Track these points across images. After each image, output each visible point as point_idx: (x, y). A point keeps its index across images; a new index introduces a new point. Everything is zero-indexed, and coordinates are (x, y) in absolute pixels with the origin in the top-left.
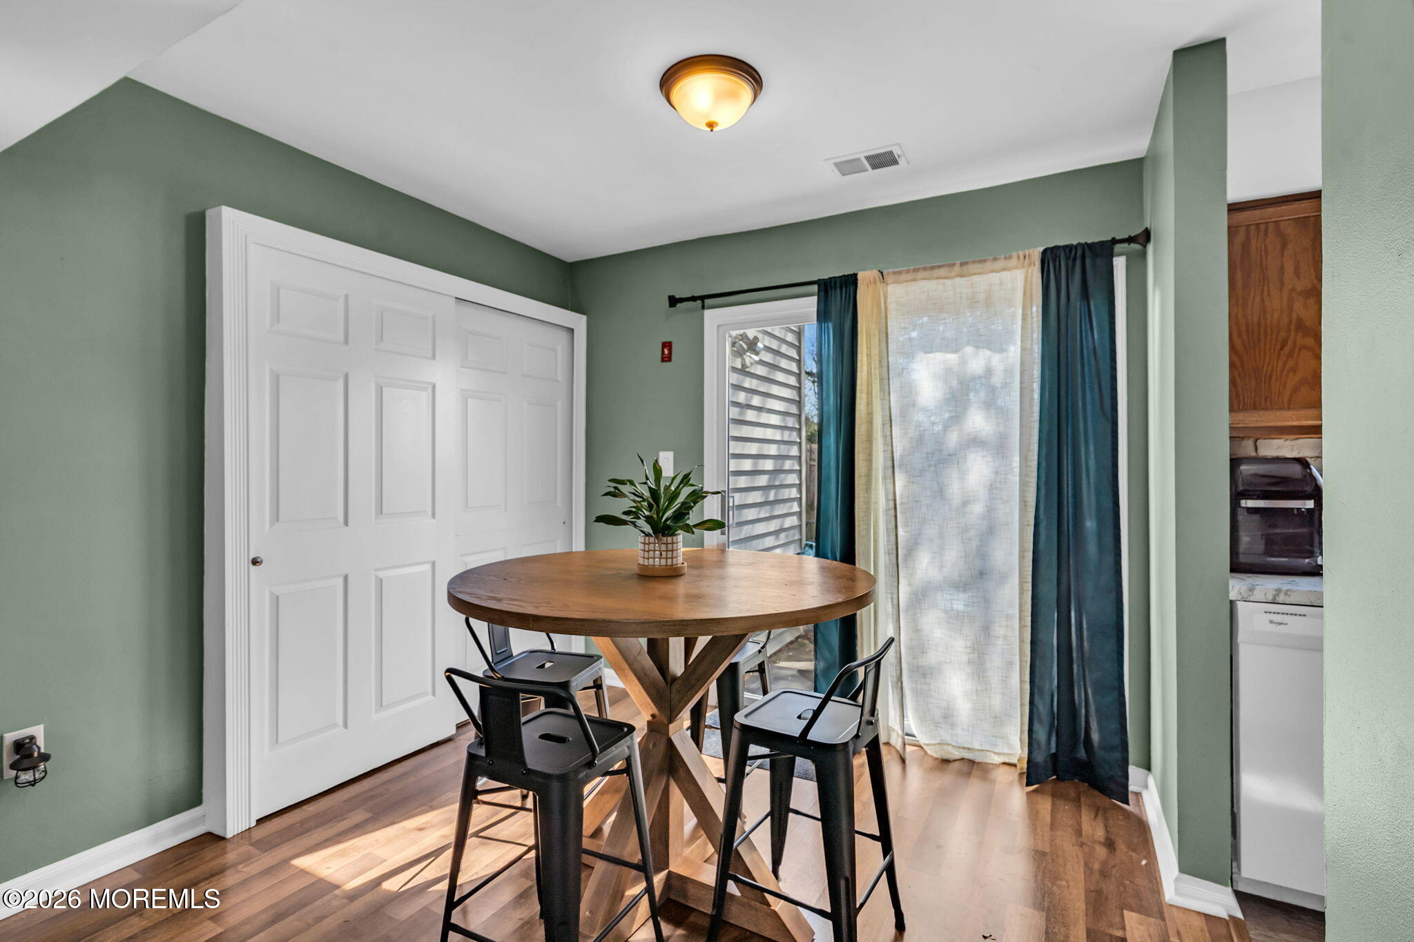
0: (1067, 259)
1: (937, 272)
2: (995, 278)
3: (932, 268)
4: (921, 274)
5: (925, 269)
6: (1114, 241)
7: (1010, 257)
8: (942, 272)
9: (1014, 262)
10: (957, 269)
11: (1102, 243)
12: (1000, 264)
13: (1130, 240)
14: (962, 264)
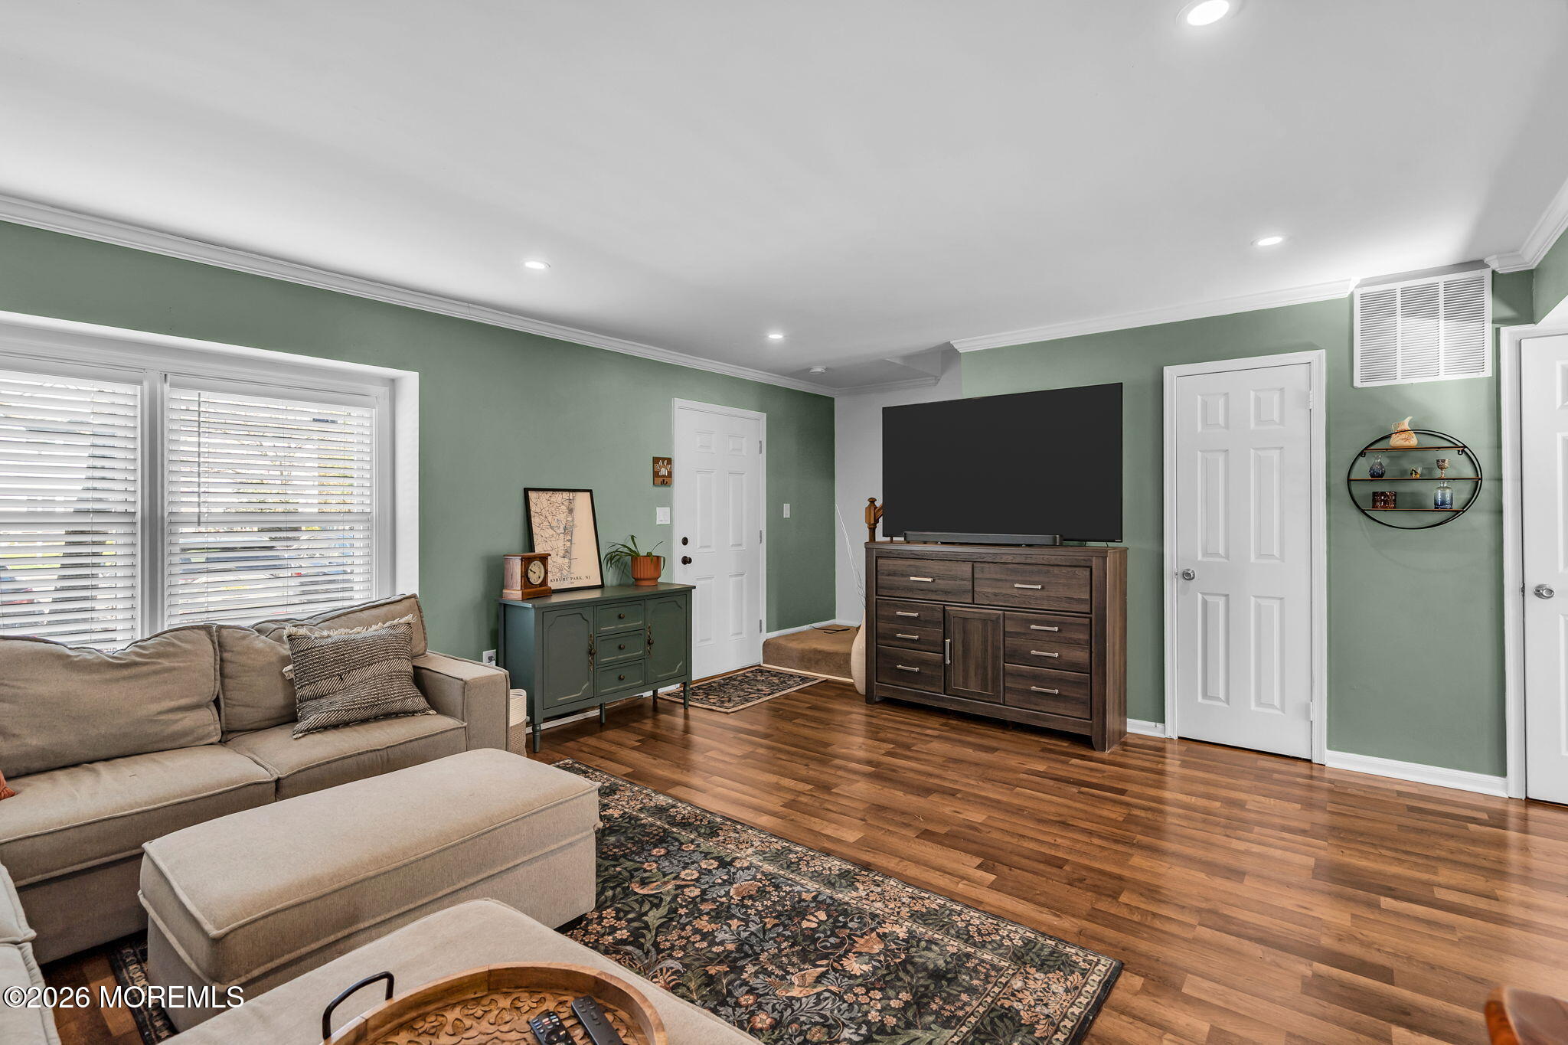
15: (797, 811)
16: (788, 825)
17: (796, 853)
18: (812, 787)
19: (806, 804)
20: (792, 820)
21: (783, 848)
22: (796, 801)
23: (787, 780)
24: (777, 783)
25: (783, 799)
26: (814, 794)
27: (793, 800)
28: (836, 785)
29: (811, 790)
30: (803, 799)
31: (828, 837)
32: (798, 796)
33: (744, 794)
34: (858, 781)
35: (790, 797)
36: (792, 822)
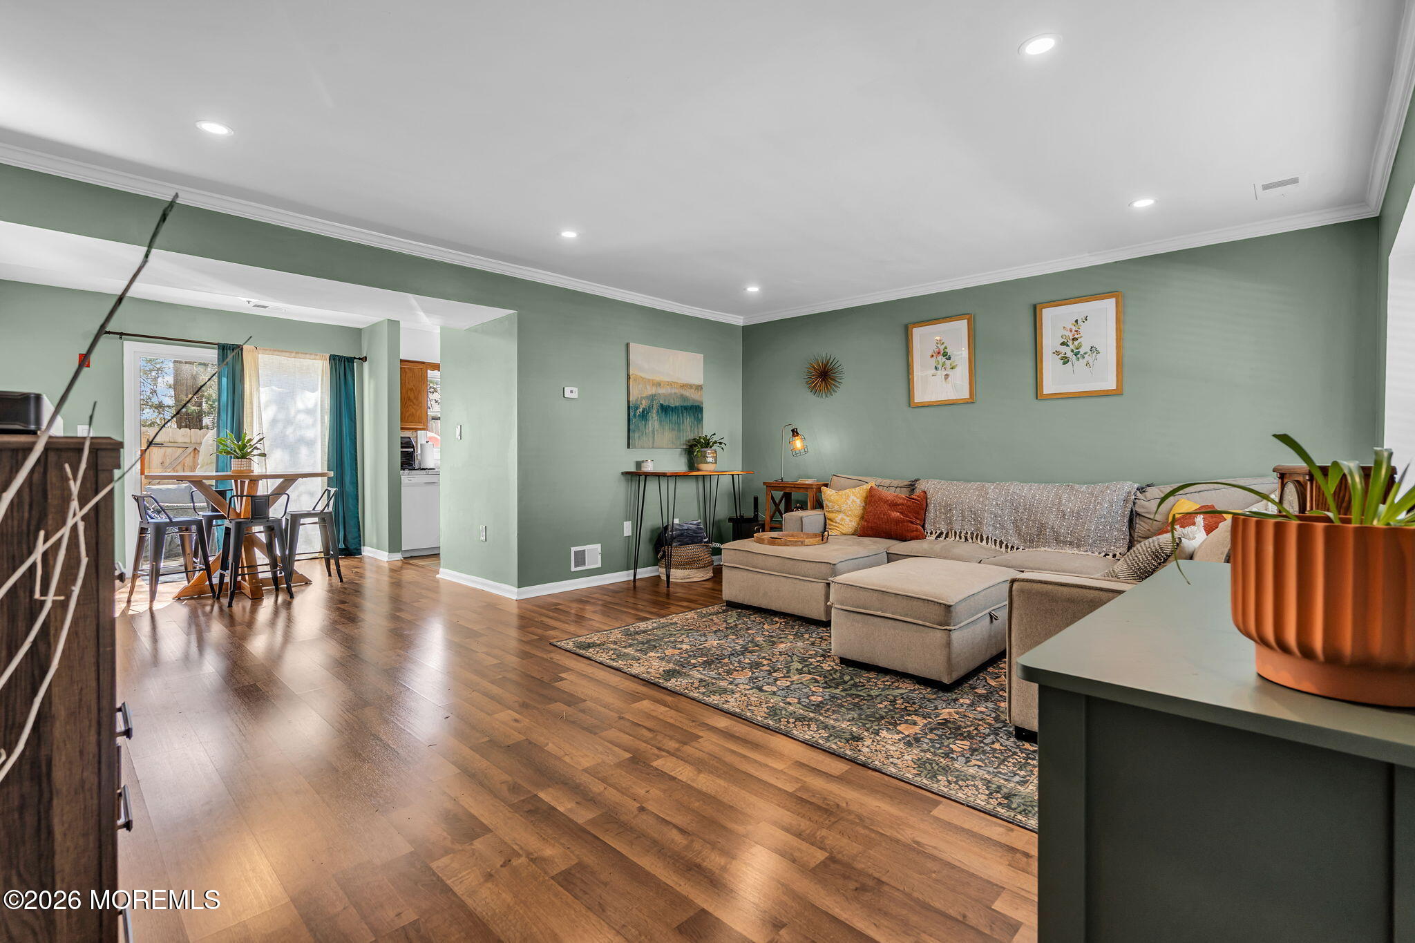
0: (339, 361)
1: (284, 354)
2: (310, 362)
3: (282, 351)
4: (276, 353)
5: (279, 351)
6: (355, 358)
7: (317, 355)
8: (287, 354)
9: (318, 357)
10: (293, 355)
11: (351, 358)
12: (313, 356)
13: (359, 359)
14: (296, 353)
15: (686, 731)
16: (699, 716)
17: (699, 692)
18: (655, 764)
19: (671, 738)
20: (693, 721)
21: (709, 696)
22: (682, 743)
23: (683, 778)
24: (700, 772)
25: (697, 746)
26: (656, 751)
27: (685, 744)
28: (619, 765)
29: (658, 757)
30: (672, 745)
31: (665, 704)
32: (678, 750)
33: (744, 757)
34: (586, 770)
35: (688, 749)
36: (694, 720)
